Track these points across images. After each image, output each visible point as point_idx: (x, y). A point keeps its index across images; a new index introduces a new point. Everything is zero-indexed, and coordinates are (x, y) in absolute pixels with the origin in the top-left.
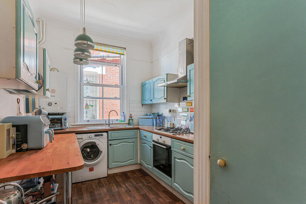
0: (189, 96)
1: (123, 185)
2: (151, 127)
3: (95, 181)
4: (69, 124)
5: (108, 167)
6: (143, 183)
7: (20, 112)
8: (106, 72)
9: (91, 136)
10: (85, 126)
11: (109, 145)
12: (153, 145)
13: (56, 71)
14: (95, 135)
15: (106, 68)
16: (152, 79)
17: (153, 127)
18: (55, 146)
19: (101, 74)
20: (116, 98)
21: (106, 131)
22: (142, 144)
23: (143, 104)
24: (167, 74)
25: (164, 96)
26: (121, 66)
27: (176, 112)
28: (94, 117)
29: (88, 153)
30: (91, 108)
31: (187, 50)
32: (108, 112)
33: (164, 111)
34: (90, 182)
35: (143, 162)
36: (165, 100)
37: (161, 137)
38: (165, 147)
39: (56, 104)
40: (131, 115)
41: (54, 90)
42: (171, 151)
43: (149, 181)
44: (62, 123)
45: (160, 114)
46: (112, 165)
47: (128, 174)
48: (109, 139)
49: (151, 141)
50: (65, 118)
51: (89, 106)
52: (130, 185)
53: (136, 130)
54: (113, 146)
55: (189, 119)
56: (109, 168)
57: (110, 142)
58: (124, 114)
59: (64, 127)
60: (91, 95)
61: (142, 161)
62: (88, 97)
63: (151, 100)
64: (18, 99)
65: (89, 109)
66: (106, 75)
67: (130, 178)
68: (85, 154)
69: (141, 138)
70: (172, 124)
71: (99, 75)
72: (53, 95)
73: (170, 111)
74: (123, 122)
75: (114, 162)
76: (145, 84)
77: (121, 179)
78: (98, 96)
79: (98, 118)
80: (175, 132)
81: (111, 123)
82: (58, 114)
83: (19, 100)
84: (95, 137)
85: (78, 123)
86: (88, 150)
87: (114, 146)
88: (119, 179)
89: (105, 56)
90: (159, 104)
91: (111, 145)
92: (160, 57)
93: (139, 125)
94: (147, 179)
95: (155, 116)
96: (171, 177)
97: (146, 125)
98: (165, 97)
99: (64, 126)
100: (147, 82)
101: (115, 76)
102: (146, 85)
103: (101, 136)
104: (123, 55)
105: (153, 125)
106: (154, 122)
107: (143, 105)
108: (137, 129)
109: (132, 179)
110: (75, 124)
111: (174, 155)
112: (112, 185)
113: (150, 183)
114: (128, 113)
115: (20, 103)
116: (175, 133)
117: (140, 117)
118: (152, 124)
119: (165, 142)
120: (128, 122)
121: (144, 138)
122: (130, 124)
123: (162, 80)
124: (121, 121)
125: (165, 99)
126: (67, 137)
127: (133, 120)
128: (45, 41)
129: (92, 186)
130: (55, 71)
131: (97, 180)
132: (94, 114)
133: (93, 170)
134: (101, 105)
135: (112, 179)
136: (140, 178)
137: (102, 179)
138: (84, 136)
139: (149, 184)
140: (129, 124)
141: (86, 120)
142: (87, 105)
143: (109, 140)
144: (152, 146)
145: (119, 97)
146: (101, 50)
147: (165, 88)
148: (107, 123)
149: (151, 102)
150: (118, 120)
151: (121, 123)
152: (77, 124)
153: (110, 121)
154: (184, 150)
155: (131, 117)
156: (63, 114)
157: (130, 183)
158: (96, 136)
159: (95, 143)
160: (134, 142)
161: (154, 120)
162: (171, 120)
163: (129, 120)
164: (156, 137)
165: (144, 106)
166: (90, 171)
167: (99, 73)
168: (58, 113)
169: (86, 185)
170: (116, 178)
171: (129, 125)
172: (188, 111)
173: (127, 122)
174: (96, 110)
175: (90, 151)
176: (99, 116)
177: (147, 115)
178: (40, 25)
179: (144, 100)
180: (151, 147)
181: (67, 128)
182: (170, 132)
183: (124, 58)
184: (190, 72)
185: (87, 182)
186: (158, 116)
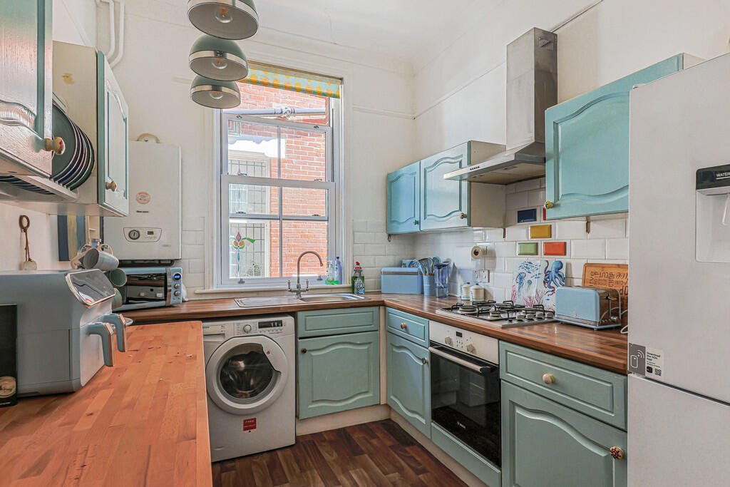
0: (554, 206)
1: (342, 478)
2: (417, 298)
3: (260, 457)
4: (187, 291)
5: (297, 416)
6: (400, 470)
7: (30, 260)
8: (287, 152)
9: (248, 328)
10: (233, 296)
11: (300, 352)
12: (432, 354)
13: (152, 141)
14: (259, 323)
15: (288, 142)
16: (419, 162)
17: (423, 298)
18: (126, 375)
19: (274, 159)
20: (316, 218)
21: (292, 312)
22: (394, 350)
23: (390, 232)
24: (469, 143)
25: (460, 209)
26: (330, 129)
27: (495, 257)
28: (257, 270)
29: (241, 373)
30: (248, 246)
31: (537, 65)
32: (295, 256)
33: (456, 252)
34: (247, 460)
35: (398, 402)
36: (465, 220)
37: (459, 335)
38: (478, 368)
39: (151, 233)
40: (358, 264)
41: (147, 194)
42: (500, 380)
43: (419, 464)
44: (169, 288)
45: (442, 260)
46: (309, 408)
47: (356, 436)
48: (299, 336)
49: (426, 343)
50: (176, 275)
51: (245, 241)
52: (365, 477)
53: (375, 309)
54: (312, 356)
55: (543, 277)
56: (301, 417)
57: (303, 344)
58: (339, 263)
59: (172, 300)
60: (248, 210)
61: (392, 397)
62: (241, 215)
63: (417, 223)
64: (21, 218)
65: (244, 250)
66: (288, 162)
67: (362, 453)
68: (233, 376)
69: (389, 332)
70: (482, 292)
71: (270, 160)
72: (142, 207)
73: (476, 253)
74: (336, 285)
75: (314, 402)
76: (399, 177)
77: (335, 455)
78: (267, 213)
79: (267, 275)
80: (506, 319)
81: (303, 287)
82: (159, 263)
83: (27, 218)
84: (259, 331)
85: (214, 289)
86: (242, 364)
87: (314, 354)
88: (330, 456)
89: (284, 111)
90: (438, 233)
91: (304, 351)
92: (439, 101)
93: (380, 293)
94: (412, 457)
95: (428, 265)
96: (498, 463)
97: (403, 294)
98: (465, 211)
99: (172, 296)
100: (403, 170)
101: (310, 164)
102: (401, 179)
103: (278, 326)
104: (337, 97)
105: (422, 293)
106: (426, 285)
107: (389, 235)
108: (379, 306)
109: (366, 456)
110: (206, 291)
111: (508, 394)
112: (310, 475)
113: (424, 471)
114: (351, 262)
115: (28, 230)
116: (506, 323)
117: (383, 270)
118: (417, 291)
119: (473, 350)
120: (351, 285)
121: (402, 333)
122: (355, 290)
123: (453, 161)
124: (332, 282)
125: (463, 216)
126: (174, 338)
127: (363, 278)
128: (122, 60)
129: (253, 476)
130: (150, 142)
131: (265, 455)
132: (257, 262)
133: (255, 427)
134: (277, 239)
135: (308, 454)
136: (390, 449)
137: (279, 453)
138: (230, 327)
139: (421, 476)
140: (353, 289)
141: (236, 280)
142: (239, 237)
143: (300, 338)
144: (427, 358)
145: (323, 214)
146: (276, 83)
147: (465, 184)
148: (294, 287)
149: (416, 229)
150: (321, 280)
151: (332, 286)
152: (211, 290)
153: (300, 281)
154: (553, 383)
155: (358, 269)
156: (171, 263)
157: (362, 470)
158: (262, 326)
159: (260, 347)
160: (370, 343)
161: (426, 278)
162: (478, 280)
163: (354, 278)
164: (441, 333)
165: (392, 239)
166: (245, 429)
167: (270, 156)
168: (159, 260)
169: (233, 472)
170: (321, 450)
171: (353, 293)
172: (537, 254)
173: (347, 283)
174: (262, 252)
175: (246, 370)
176: (271, 266)
177: (401, 265)
178: (109, 13)
179: (394, 221)
180: (423, 360)
181: (184, 301)
182: (489, 318)
183: (337, 105)
184: (556, 129)
185: (238, 464)
186: (439, 267)
